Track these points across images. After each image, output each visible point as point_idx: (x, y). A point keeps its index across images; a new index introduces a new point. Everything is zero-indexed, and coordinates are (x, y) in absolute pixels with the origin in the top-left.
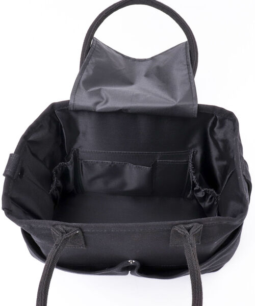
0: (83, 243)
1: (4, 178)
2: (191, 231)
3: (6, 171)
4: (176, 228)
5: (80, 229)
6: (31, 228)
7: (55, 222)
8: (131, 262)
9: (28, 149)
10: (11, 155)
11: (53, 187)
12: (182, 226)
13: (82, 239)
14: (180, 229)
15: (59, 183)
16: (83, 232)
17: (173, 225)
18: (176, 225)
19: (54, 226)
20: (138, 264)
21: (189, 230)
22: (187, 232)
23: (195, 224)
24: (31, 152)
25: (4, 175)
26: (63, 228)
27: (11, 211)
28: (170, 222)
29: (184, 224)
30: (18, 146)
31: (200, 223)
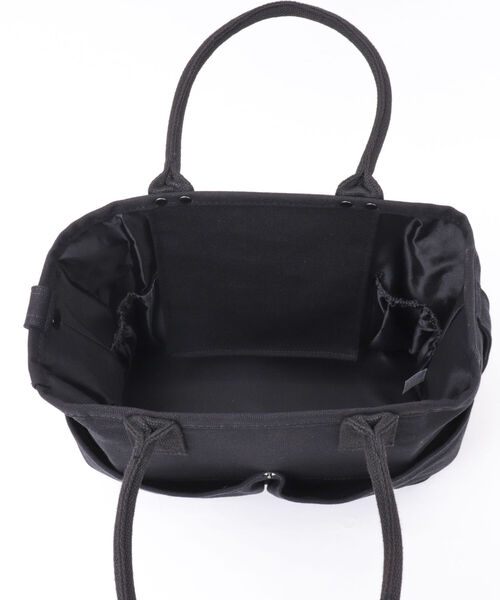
0: (182, 445)
1: (26, 332)
2: (377, 428)
3: (28, 318)
4: (350, 422)
5: (177, 422)
6: (88, 418)
7: (130, 410)
8: (268, 476)
9: (63, 275)
10: (34, 289)
11: (118, 337)
12: (360, 418)
13: (181, 440)
14: (357, 424)
15: (130, 330)
16: (182, 429)
17: (344, 417)
18: (350, 416)
19: (129, 416)
20: (281, 478)
21: (373, 425)
22: (369, 430)
23: (385, 415)
24: (69, 280)
25: (26, 326)
26: (146, 423)
27: (49, 387)
28: (339, 412)
29: (365, 414)
30: (44, 271)
31: (394, 412)
